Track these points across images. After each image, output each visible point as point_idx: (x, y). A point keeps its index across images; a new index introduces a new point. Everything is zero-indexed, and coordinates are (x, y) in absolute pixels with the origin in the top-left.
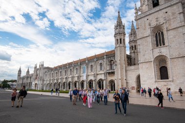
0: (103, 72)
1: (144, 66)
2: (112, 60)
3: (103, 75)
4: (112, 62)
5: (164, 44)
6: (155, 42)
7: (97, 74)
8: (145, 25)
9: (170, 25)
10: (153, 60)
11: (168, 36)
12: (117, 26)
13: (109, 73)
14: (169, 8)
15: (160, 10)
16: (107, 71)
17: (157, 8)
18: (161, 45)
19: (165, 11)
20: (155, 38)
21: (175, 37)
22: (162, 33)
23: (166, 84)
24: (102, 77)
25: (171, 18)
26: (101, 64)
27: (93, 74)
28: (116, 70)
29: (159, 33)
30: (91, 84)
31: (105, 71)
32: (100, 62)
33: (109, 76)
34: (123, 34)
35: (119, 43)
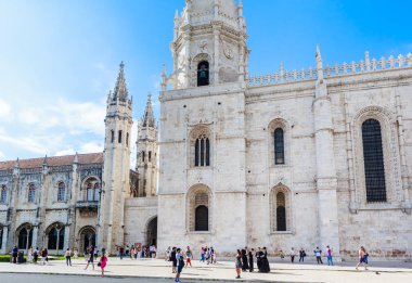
0: (65, 206)
1: (167, 203)
2: (93, 179)
3: (65, 213)
4: (94, 183)
5: (208, 164)
6: (194, 156)
7: (48, 210)
8: (178, 117)
9: (222, 129)
10: (185, 191)
11: (218, 150)
12: (115, 99)
13: (82, 210)
14: (225, 96)
15: (210, 95)
16: (78, 205)
17: (204, 89)
18: (202, 165)
19: (216, 99)
20: (193, 148)
21: (227, 155)
22: (208, 140)
24: (63, 218)
25: (226, 116)
26: (61, 183)
27: (34, 207)
28: (102, 204)
29: (202, 140)
30: (24, 234)
31: (73, 203)
32: (59, 179)
33: (82, 217)
34: (126, 121)
35: (116, 140)
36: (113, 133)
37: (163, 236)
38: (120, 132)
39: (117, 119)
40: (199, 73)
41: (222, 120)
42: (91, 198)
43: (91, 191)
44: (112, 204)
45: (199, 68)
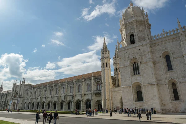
0: (90, 92)
2: (99, 82)
3: (90, 95)
4: (99, 83)
5: (139, 73)
6: (133, 71)
7: (85, 94)
8: (125, 57)
9: (142, 59)
10: (131, 85)
11: (142, 68)
12: (103, 52)
13: (96, 94)
14: (141, 47)
15: (135, 47)
16: (94, 92)
17: (133, 45)
18: (137, 74)
19: (138, 48)
20: (132, 68)
21: (146, 69)
22: (137, 64)
23: (141, 105)
24: (89, 97)
25: (143, 54)
26: (88, 84)
27: (80, 93)
28: (103, 91)
29: (135, 64)
30: (78, 104)
31: (92, 91)
32: (87, 83)
33: (96, 97)
34: (108, 59)
35: (105, 66)
36: (104, 64)
37: (125, 104)
38: (106, 63)
39: (105, 59)
40: (131, 39)
41: (141, 56)
42: (98, 89)
43: (98, 86)
44: (106, 91)
45: (130, 37)
